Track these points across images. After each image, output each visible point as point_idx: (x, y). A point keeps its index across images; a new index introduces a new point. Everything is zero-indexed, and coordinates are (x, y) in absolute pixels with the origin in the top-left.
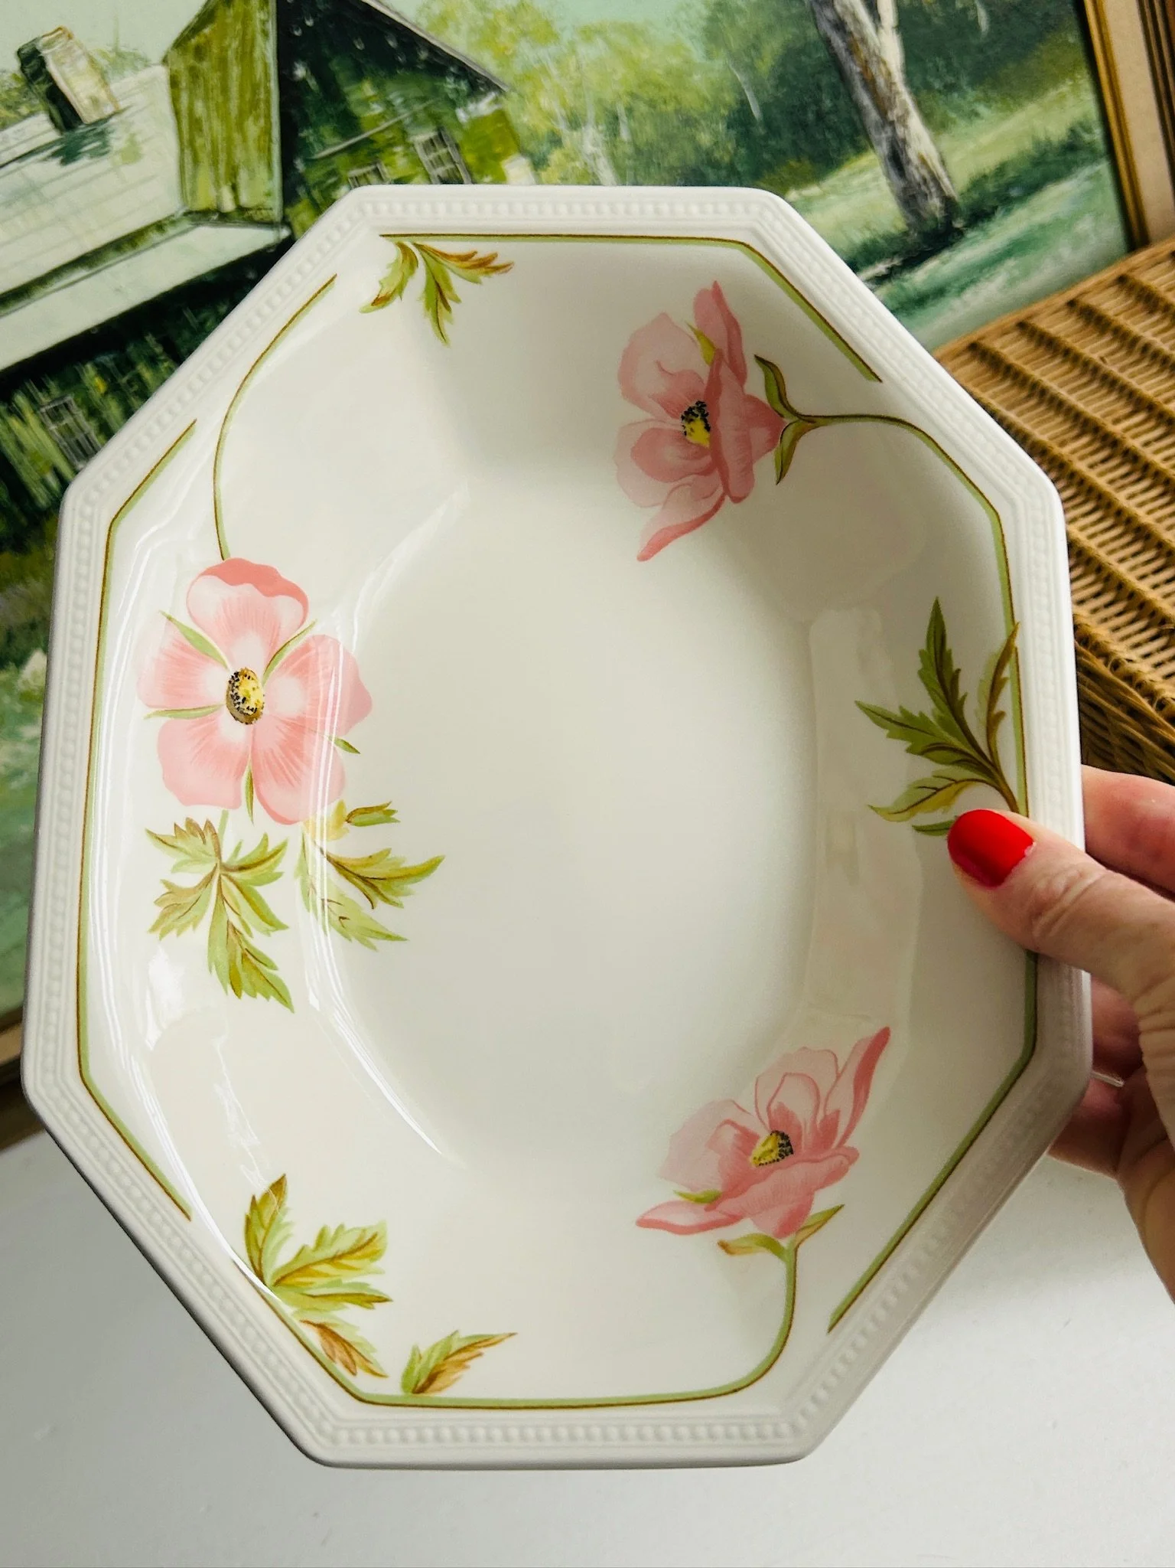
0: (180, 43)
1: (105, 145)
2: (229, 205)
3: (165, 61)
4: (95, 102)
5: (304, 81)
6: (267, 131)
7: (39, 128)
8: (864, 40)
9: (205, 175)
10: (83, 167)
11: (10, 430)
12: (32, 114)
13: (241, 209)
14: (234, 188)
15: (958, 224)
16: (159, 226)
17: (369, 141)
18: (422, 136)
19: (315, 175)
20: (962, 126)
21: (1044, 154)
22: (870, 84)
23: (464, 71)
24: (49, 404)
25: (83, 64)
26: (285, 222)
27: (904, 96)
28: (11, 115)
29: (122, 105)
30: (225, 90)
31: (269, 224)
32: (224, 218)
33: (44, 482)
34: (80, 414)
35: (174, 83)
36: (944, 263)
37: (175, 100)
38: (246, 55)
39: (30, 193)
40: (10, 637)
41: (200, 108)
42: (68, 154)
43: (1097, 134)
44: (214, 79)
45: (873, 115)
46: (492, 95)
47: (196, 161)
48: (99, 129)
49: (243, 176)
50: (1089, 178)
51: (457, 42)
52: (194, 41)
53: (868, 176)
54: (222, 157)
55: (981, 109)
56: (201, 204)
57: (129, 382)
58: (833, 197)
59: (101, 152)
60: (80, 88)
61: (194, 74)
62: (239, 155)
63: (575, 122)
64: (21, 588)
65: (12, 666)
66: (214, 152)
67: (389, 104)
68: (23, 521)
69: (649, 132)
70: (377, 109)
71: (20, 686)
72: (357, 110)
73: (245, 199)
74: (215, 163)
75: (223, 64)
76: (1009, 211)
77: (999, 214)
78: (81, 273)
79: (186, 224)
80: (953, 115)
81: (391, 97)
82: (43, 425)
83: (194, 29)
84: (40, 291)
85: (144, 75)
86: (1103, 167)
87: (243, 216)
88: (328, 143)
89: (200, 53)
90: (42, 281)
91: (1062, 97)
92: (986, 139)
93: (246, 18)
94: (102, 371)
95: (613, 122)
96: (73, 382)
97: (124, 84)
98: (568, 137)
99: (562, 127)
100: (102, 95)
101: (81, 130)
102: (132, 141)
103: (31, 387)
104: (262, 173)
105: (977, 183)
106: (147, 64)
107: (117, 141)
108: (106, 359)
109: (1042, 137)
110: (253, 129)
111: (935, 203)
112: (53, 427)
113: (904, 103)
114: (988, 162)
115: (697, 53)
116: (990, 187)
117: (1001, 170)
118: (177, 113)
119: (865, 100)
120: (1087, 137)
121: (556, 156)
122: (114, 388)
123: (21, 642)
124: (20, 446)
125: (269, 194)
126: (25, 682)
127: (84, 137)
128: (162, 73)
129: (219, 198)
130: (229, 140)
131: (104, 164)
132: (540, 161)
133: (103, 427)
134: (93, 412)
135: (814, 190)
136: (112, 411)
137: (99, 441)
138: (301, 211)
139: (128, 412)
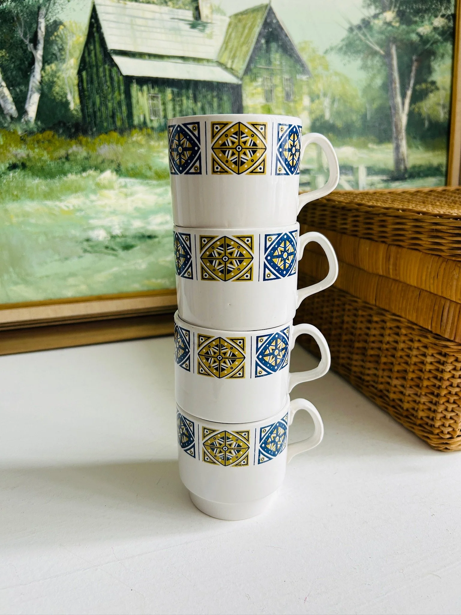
0: (236, 15)
1: (204, 30)
2: (229, 66)
3: (230, 17)
4: (207, 17)
5: (262, 44)
6: (247, 52)
7: (189, 15)
8: (398, 114)
9: (227, 54)
10: (195, 32)
11: (137, 95)
12: (188, 10)
13: (232, 69)
14: (233, 62)
15: (406, 176)
16: (208, 61)
17: (272, 70)
18: (286, 76)
19: (255, 71)
20: (414, 149)
21: (431, 168)
22: (396, 127)
23: (303, 66)
24: (153, 94)
25: (209, 5)
26: (242, 79)
27: (403, 134)
28: (183, 7)
29: (214, 22)
30: (242, 34)
31: (237, 77)
32: (226, 68)
33: (139, 117)
34: (160, 102)
35: (230, 25)
37: (228, 29)
38: (251, 29)
39: (176, 30)
40: (103, 162)
41: (233, 35)
42: (193, 26)
43: (444, 169)
44: (240, 29)
45: (394, 135)
46: (308, 76)
47: (226, 49)
48: (204, 24)
49: (236, 60)
50: (440, 180)
51: (304, 57)
52: (240, 17)
53: (389, 150)
54: (233, 52)
55: (420, 147)
56: (222, 61)
57: (179, 101)
58: (379, 152)
59: (202, 31)
60: (205, 11)
61: (236, 26)
62: (238, 54)
63: (325, 95)
64: (115, 146)
65: (99, 171)
66: (231, 49)
67: (281, 63)
68: (127, 126)
69: (342, 108)
70: (278, 63)
71: (98, 180)
72: (272, 60)
73: (234, 67)
74: (231, 52)
75: (244, 27)
76: (418, 179)
77: (416, 178)
78: (180, 61)
79: (215, 64)
80: (413, 146)
81: (283, 61)
82: (148, 99)
83: (242, 13)
84: (166, 59)
85: (223, 18)
86: (443, 179)
87: (231, 70)
88: (262, 64)
89: (240, 21)
90: (169, 57)
91: (439, 155)
92: (419, 156)
93: (255, 19)
94: (173, 92)
95: (333, 101)
96: (162, 91)
97: (217, 17)
98: (322, 98)
99: (321, 94)
100: (210, 16)
101: (199, 22)
102: (211, 33)
103: (150, 86)
104: (241, 62)
105: (414, 167)
106: (225, 15)
107: (208, 31)
108: (176, 90)
109: (432, 163)
110: (245, 49)
111: (402, 167)
112: (150, 102)
113: (402, 136)
114: (418, 162)
115: (360, 94)
116: (417, 169)
117: (420, 166)
118: (227, 32)
119: (394, 130)
120: (442, 169)
121: (317, 101)
122: (173, 100)
123: (106, 164)
124: (138, 102)
125: (240, 69)
126: (100, 180)
127: (199, 24)
128: (228, 20)
129: (227, 62)
130: (237, 48)
131: (201, 35)
132: (312, 101)
133: (165, 110)
134: (164, 104)
135: (375, 147)
136: (170, 106)
137: (162, 114)
138: (247, 79)
139: (174, 109)
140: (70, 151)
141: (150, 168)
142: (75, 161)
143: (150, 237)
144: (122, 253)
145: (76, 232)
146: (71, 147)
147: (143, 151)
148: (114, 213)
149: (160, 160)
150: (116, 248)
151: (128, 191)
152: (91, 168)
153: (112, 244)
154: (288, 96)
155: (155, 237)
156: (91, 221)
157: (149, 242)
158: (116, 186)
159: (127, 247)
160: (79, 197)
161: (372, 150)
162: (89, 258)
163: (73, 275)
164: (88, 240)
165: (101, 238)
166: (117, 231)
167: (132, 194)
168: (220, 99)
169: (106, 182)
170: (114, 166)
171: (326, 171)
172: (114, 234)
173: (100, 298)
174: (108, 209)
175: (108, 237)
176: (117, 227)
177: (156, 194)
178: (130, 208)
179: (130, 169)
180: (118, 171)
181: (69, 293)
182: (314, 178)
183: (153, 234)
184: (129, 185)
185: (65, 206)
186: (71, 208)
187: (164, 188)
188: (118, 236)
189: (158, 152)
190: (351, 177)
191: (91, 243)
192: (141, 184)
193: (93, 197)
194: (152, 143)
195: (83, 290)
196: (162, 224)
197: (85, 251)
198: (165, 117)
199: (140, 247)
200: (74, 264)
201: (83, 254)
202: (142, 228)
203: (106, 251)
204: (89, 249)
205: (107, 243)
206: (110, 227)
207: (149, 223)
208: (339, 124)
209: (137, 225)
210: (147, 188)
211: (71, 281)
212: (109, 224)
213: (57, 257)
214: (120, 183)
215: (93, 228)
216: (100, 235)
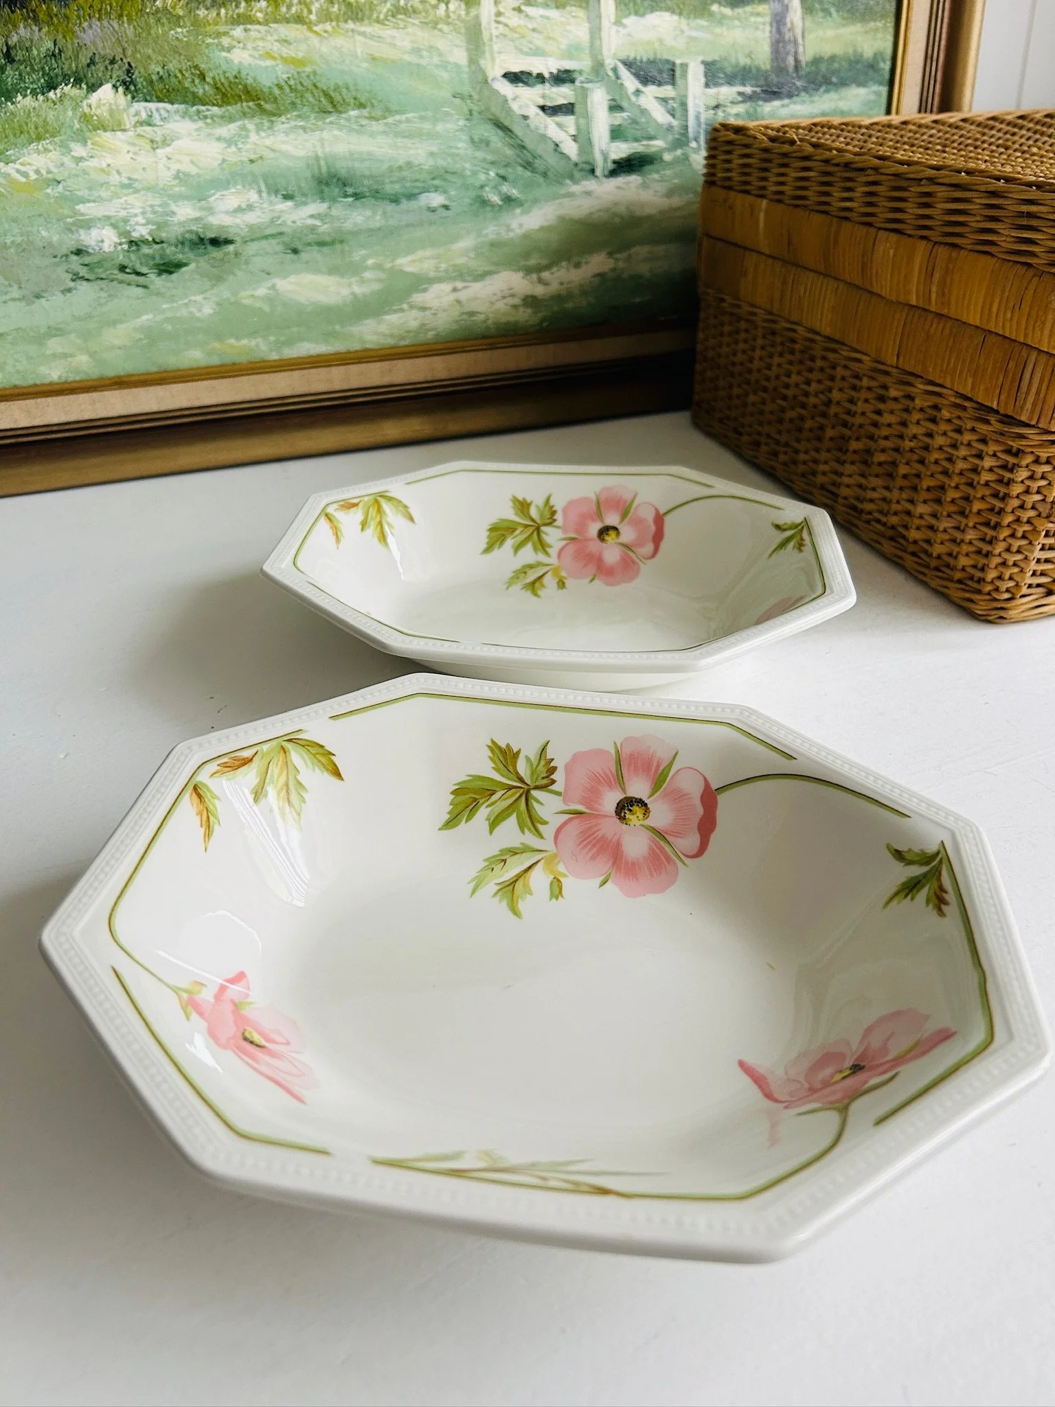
15: (799, 84)
20: (821, 16)
21: (857, 62)
36: (783, 106)
43: (886, 66)
50: (875, 92)
53: (760, 19)
55: (834, 13)
58: (737, 23)
64: (114, 24)
65: (84, 88)
76: (827, 91)
77: (821, 89)
80: (816, 7)
86: (884, 90)
91: (877, 30)
92: (830, 33)
105: (817, 61)
109: (859, 50)
114: (827, 50)
116: (823, 67)
117: (833, 58)
120: (882, 65)
123: (98, 71)
135: (727, 11)
140: (14, 39)
141: (202, 77)
142: (27, 61)
143: (215, 242)
144: (157, 281)
145: (49, 234)
146: (15, 26)
148: (130, 186)
149: (224, 54)
150: (144, 270)
151: (158, 133)
152: (66, 79)
153: (134, 261)
155: (228, 242)
156: (81, 208)
157: (216, 253)
158: (129, 121)
159: (168, 268)
160: (46, 150)
161: (721, 20)
162: (86, 293)
163: (56, 331)
164: (78, 252)
165: (107, 247)
166: (141, 231)
167: (166, 142)
169: (103, 112)
170: (118, 72)
171: (611, 73)
172: (135, 235)
173: (121, 383)
174: (115, 179)
175: (121, 244)
176: (141, 220)
177: (219, 139)
178: (165, 176)
179: (154, 77)
180: (128, 85)
181: (54, 373)
182: (584, 93)
183: (223, 236)
184: (157, 119)
185: (18, 171)
186: (33, 176)
187: (239, 123)
188: (145, 242)
189: (219, 35)
190: (667, 91)
191: (87, 260)
192: (185, 115)
193: (78, 150)
194: (202, 12)
195: (82, 365)
196: (239, 210)
197: (77, 277)
199: (196, 265)
200: (55, 307)
201: (72, 284)
202: (197, 220)
203: (121, 276)
204: (83, 272)
205: (121, 259)
206: (126, 221)
207: (210, 210)
209: (185, 214)
210: (200, 124)
211: (54, 345)
212: (123, 213)
213: (15, 292)
214: (137, 114)
215: (88, 224)
216: (105, 240)
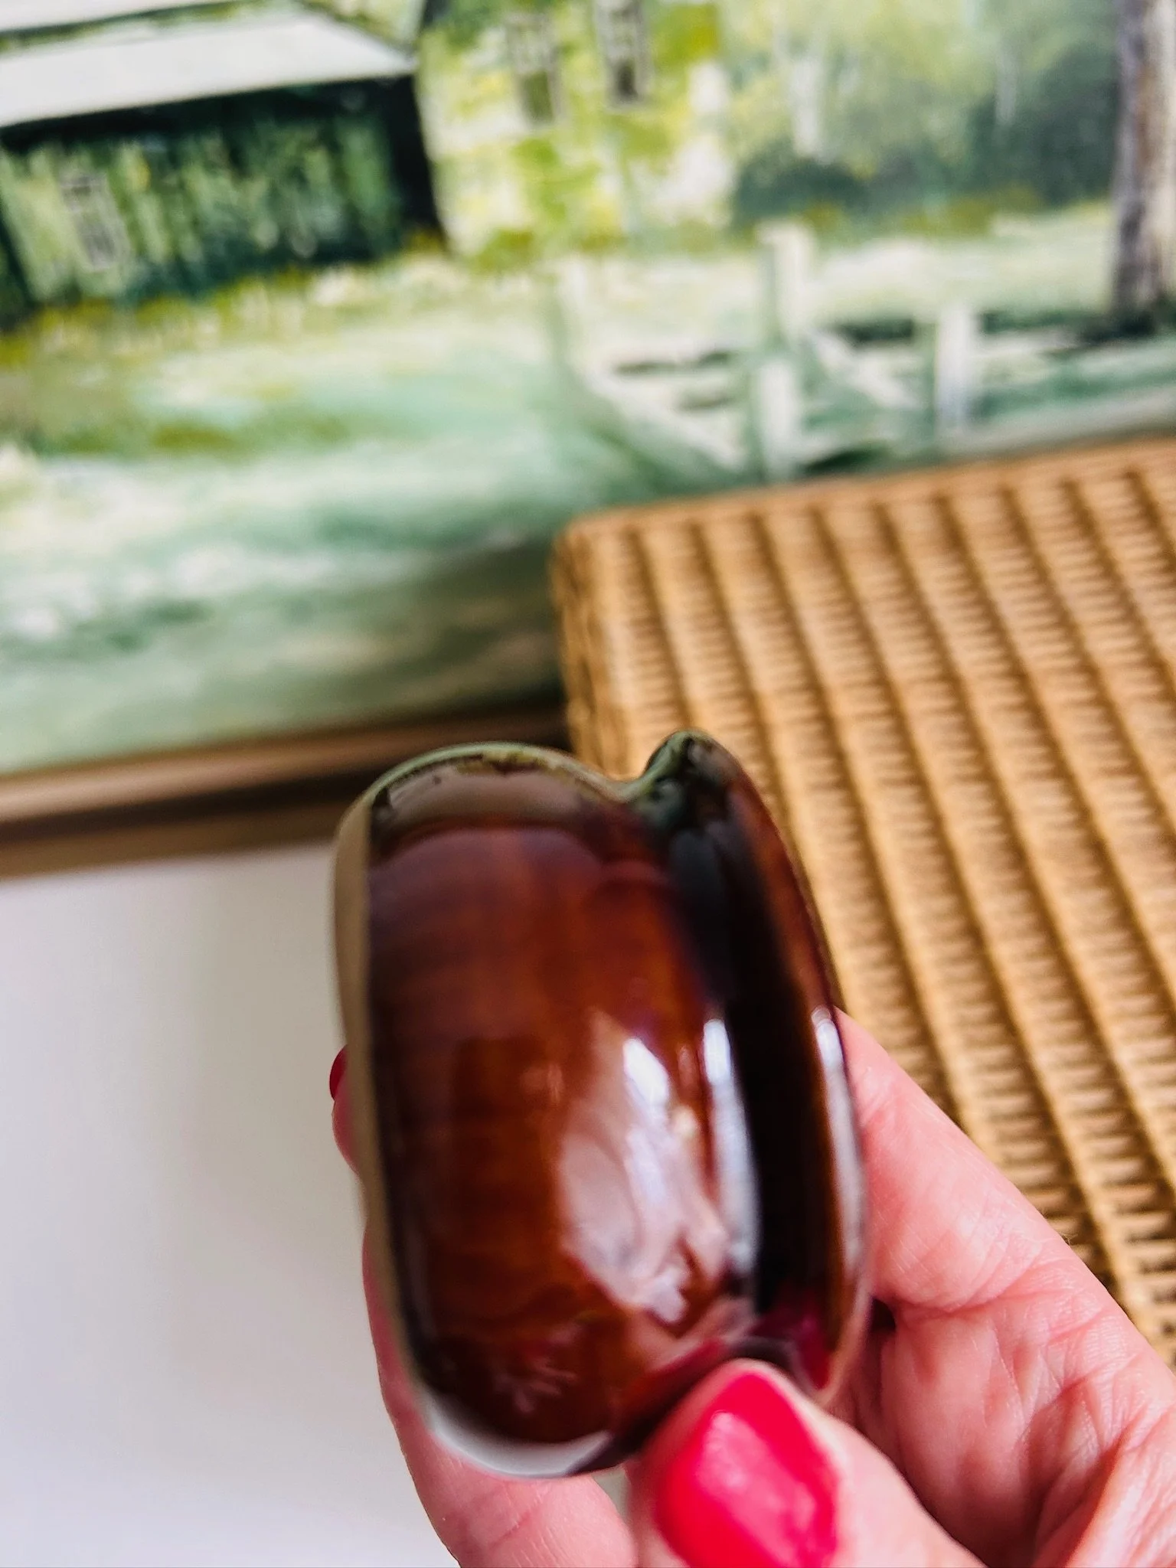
2: (349, 6)
11: (22, 196)
13: (364, 15)
16: (256, 4)
19: (467, 5)
24: (76, 179)
26: (413, 49)
31: (394, 45)
32: (341, 19)
34: (110, 204)
45: (1127, 166)
63: (797, 48)
69: (877, 92)
73: (374, 4)
79: (288, 12)
82: (63, 204)
87: (363, 23)
90: (98, 26)
94: (147, 158)
96: (107, 164)
98: (783, 65)
99: (778, 49)
103: (56, 152)
108: (156, 147)
111: (1145, 290)
112: (76, 209)
115: (968, 14)
119: (1128, 145)
121: (758, 83)
122: (157, 186)
124: (30, 221)
125: (400, 11)
132: (737, 82)
133: (135, 228)
134: (126, 204)
136: (149, 211)
137: (124, 244)
138: (435, 43)
139: (167, 223)
147: (94, 377)
154: (625, 84)
168: (334, 148)
198: (141, 251)
208: (861, 161)
